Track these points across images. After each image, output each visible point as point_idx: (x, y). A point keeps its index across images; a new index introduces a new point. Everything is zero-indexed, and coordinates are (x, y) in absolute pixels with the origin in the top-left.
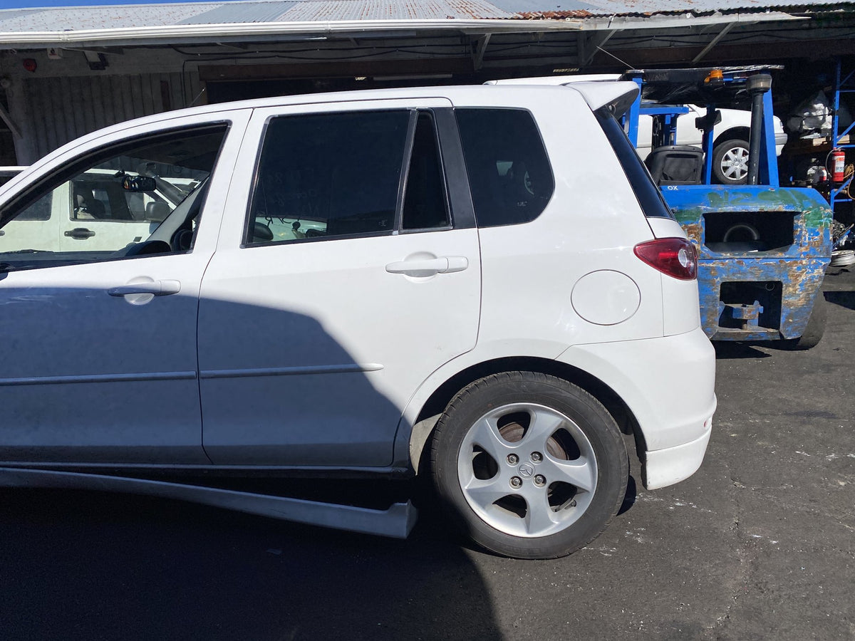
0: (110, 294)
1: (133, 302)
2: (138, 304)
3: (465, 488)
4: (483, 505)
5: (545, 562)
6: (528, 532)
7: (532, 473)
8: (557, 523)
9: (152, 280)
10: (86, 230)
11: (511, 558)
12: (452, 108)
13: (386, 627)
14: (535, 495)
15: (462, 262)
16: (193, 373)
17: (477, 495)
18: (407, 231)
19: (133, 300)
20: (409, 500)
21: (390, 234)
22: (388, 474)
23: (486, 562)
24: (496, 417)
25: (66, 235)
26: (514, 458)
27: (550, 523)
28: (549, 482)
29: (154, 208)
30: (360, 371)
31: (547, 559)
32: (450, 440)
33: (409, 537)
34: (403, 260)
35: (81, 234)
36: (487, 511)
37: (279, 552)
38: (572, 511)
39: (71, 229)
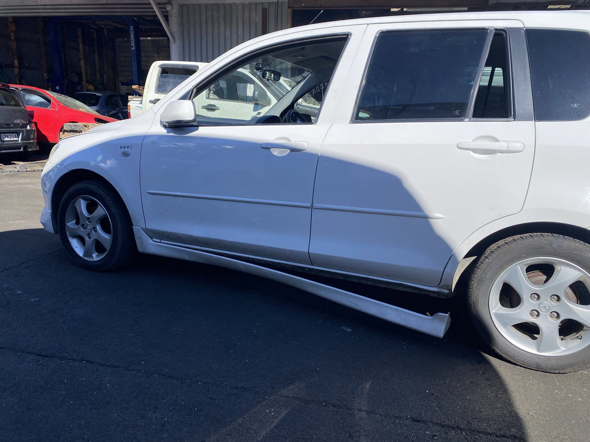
0: (262, 148)
1: (275, 154)
2: (279, 155)
3: (493, 312)
4: (504, 325)
5: (548, 374)
6: (538, 350)
7: (549, 309)
8: (563, 349)
9: (290, 141)
10: (215, 106)
11: (521, 366)
12: (524, 28)
13: (433, 394)
14: (549, 326)
15: (519, 146)
16: (309, 205)
17: (501, 318)
18: (475, 119)
19: (276, 152)
20: (449, 312)
21: (462, 121)
22: (434, 292)
23: (501, 365)
24: (526, 265)
25: (202, 108)
26: (536, 296)
27: (558, 348)
28: (562, 318)
29: (258, 93)
30: (426, 217)
31: (550, 373)
32: (487, 276)
33: (444, 337)
34: (471, 141)
35: (211, 108)
36: (507, 330)
37: (350, 330)
38: (578, 341)
39: (206, 104)
